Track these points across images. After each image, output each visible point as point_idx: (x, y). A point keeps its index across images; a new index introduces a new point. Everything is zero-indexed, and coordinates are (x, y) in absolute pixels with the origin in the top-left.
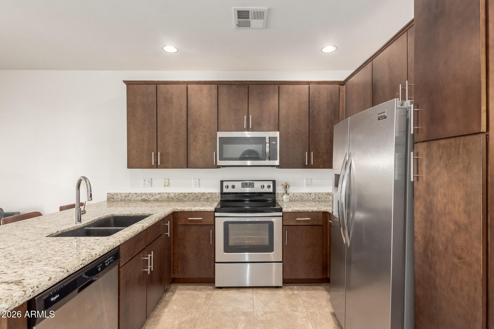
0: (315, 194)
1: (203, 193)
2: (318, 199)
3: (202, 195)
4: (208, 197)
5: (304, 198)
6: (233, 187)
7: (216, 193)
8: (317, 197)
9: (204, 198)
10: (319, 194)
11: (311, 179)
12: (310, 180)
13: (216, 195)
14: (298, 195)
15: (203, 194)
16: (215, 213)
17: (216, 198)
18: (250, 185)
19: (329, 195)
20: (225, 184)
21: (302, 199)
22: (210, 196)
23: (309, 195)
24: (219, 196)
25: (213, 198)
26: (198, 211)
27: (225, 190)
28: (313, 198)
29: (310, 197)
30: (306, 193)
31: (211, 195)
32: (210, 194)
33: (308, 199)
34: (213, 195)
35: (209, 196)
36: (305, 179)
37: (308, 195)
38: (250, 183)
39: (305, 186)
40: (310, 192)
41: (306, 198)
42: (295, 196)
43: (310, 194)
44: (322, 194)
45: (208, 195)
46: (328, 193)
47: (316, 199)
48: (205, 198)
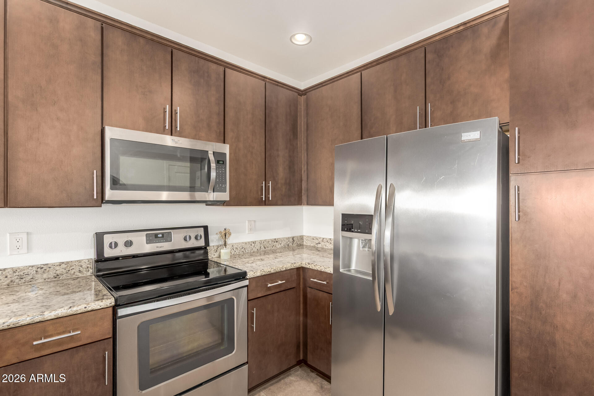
0: (261, 242)
1: (42, 266)
2: (264, 249)
3: (39, 270)
4: (58, 272)
5: (247, 250)
6: (129, 244)
7: (80, 261)
8: (262, 247)
9: (45, 276)
10: (265, 243)
11: (255, 221)
12: (253, 223)
13: (81, 266)
14: (239, 246)
15: (42, 268)
16: (119, 311)
17: (80, 271)
18: (163, 236)
19: (276, 242)
20: (107, 239)
21: (244, 251)
22: (64, 271)
23: (253, 245)
24: (88, 267)
25: (72, 272)
26: (67, 315)
27: (108, 253)
28: (257, 248)
29: (254, 247)
30: (249, 243)
31: (68, 266)
32: (63, 266)
33: (252, 251)
34: (71, 266)
35: (60, 270)
36: (247, 221)
37: (251, 245)
38: (163, 234)
39: (247, 232)
40: (253, 240)
41: (249, 250)
42: (234, 249)
43: (254, 242)
44: (268, 242)
45: (58, 268)
46: (275, 239)
47: (262, 249)
48: (50, 276)
